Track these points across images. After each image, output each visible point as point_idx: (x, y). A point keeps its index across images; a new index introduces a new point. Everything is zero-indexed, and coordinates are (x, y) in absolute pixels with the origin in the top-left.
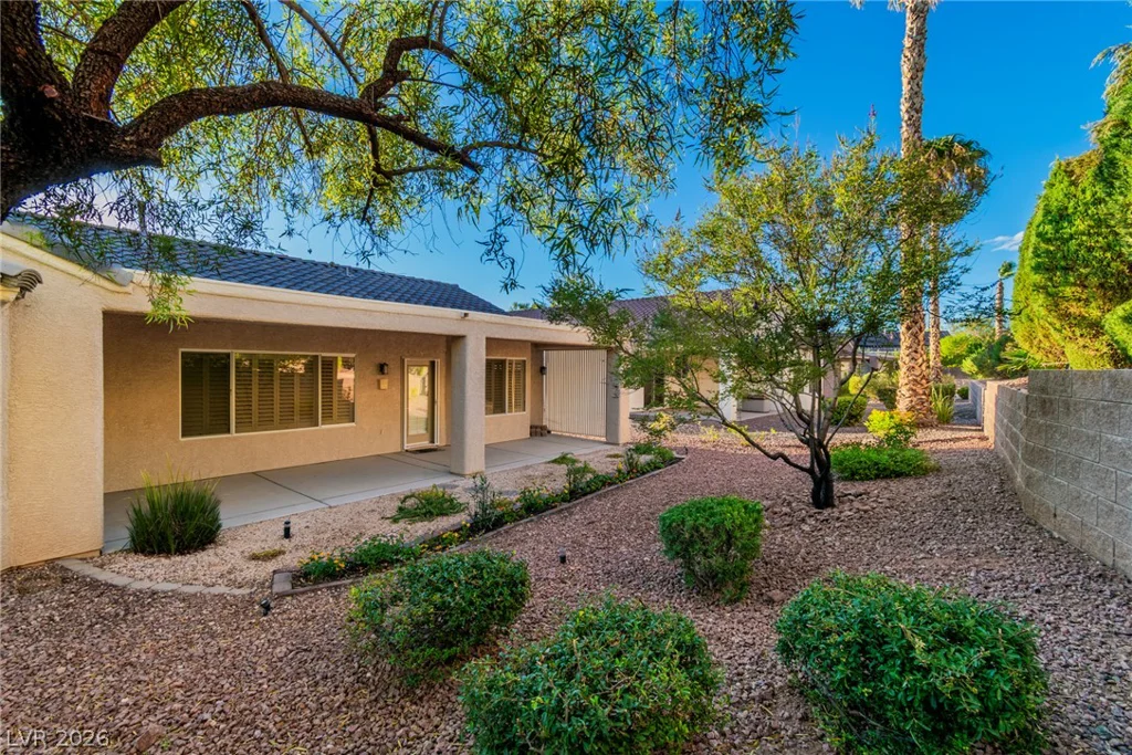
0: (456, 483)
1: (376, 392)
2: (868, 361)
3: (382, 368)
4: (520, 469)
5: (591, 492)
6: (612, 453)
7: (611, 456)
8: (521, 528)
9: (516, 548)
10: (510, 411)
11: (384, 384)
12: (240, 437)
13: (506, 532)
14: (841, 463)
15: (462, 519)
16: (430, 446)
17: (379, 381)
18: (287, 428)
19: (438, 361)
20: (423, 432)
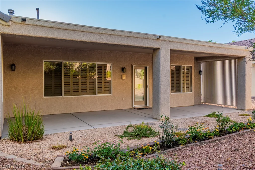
0: (155, 123)
1: (121, 80)
3: (123, 70)
4: (189, 119)
5: (233, 132)
6: (242, 114)
7: (242, 115)
8: (190, 148)
9: (186, 160)
10: (184, 92)
11: (124, 77)
12: (66, 98)
13: (180, 150)
15: (156, 140)
16: (145, 106)
17: (122, 76)
18: (84, 95)
19: (148, 67)
20: (142, 100)
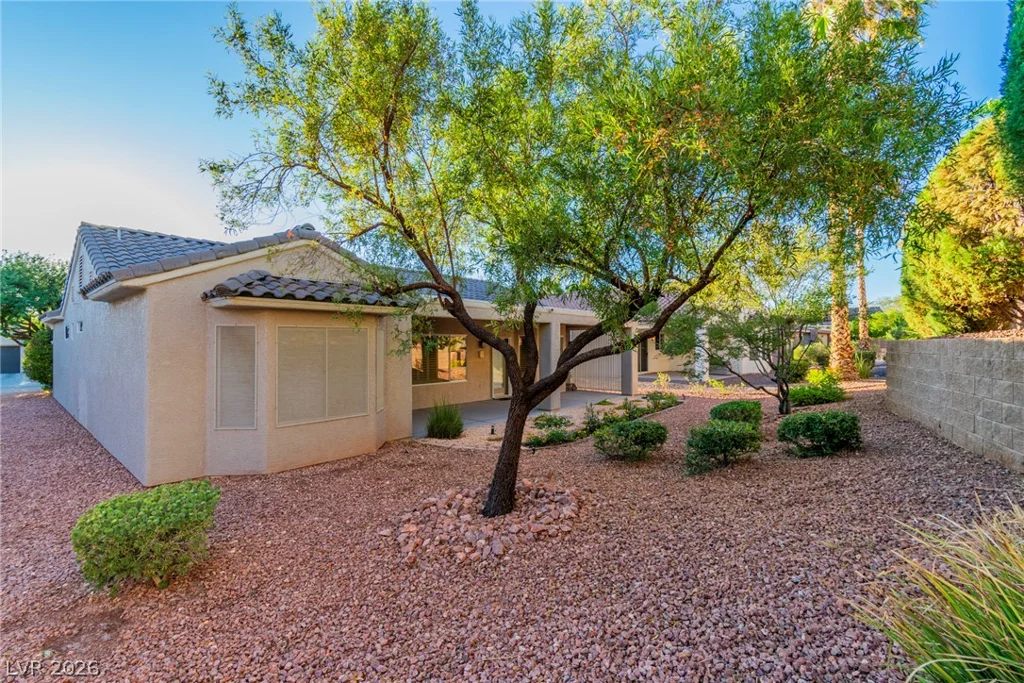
2: (809, 334)
3: (481, 344)
11: (483, 355)
14: (794, 396)
16: (506, 396)
17: (479, 353)
20: (501, 386)
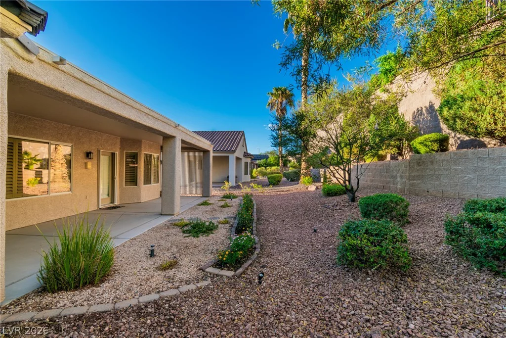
3: (88, 155)
16: (111, 205)
19: (117, 153)
